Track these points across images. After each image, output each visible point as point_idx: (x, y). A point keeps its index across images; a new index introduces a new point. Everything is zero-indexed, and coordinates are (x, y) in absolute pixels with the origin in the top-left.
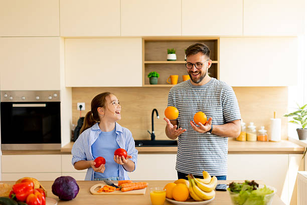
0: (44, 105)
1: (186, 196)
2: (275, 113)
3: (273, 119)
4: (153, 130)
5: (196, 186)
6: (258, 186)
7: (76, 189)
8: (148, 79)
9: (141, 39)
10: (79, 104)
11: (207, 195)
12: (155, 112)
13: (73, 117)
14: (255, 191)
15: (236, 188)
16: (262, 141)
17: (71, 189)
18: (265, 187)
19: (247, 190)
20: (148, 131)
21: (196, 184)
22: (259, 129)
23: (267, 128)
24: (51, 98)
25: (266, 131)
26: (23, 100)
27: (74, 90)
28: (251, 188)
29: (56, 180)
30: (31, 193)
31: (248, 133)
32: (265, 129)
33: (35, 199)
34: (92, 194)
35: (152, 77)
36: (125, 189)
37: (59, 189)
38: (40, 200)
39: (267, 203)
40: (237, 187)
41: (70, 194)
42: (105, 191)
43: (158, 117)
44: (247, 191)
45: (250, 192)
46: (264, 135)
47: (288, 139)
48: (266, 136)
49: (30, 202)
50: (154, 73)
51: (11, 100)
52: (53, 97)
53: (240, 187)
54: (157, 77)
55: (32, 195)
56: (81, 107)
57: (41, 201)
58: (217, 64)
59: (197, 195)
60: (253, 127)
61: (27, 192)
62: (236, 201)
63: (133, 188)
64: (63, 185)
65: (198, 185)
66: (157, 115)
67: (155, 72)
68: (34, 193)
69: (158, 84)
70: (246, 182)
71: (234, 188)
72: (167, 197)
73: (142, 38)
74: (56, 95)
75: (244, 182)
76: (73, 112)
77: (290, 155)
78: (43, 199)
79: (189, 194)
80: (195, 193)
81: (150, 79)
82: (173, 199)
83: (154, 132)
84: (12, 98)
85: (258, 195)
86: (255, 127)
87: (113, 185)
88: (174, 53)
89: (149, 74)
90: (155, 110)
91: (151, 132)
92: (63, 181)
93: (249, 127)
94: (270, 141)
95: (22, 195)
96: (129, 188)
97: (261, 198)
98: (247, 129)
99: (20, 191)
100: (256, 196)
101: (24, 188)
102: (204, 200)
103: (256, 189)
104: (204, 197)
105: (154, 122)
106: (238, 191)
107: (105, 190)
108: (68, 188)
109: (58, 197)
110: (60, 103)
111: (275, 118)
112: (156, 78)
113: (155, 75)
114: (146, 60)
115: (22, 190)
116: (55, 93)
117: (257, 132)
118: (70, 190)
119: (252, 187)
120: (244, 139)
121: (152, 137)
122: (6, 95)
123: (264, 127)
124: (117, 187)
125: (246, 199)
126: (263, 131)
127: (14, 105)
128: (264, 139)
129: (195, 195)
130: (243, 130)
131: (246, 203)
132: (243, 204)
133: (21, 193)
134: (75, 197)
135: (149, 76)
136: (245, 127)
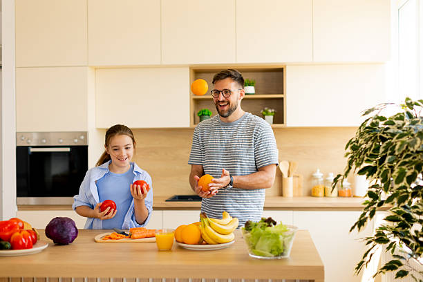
0: (68, 150)
1: (197, 239)
6: (275, 223)
7: (74, 231)
9: (188, 69)
11: (222, 238)
15: (250, 226)
16: (345, 197)
17: (67, 231)
18: (281, 224)
19: (261, 227)
21: (209, 224)
23: (351, 180)
24: (76, 141)
25: (349, 184)
26: (43, 143)
28: (265, 225)
30: (17, 231)
31: (327, 186)
32: (348, 181)
33: (19, 239)
34: (96, 242)
35: (203, 115)
36: (135, 236)
37: (53, 231)
38: (25, 239)
41: (66, 237)
42: (111, 238)
44: (260, 229)
45: (264, 229)
46: (347, 189)
48: (349, 191)
49: (13, 241)
50: (205, 111)
51: (29, 143)
52: (79, 140)
53: (255, 225)
54: (208, 115)
55: (17, 234)
57: (27, 241)
58: (282, 99)
59: (209, 236)
61: (12, 231)
62: (249, 242)
64: (58, 226)
65: (211, 225)
67: (207, 109)
68: (21, 232)
70: (262, 219)
72: (177, 241)
73: (190, 68)
74: (82, 137)
78: (29, 239)
79: (201, 237)
81: (200, 117)
82: (183, 243)
84: (30, 141)
87: (123, 233)
89: (199, 112)
92: (59, 222)
93: (327, 178)
94: (354, 196)
95: (7, 234)
96: (141, 235)
97: (276, 236)
98: (325, 181)
99: (4, 229)
100: (270, 234)
101: (9, 225)
102: (219, 243)
103: (271, 226)
107: (112, 237)
108: (64, 230)
109: (52, 241)
110: (87, 147)
112: (207, 117)
113: (206, 113)
114: (194, 94)
116: (82, 135)
118: (65, 233)
119: (267, 224)
120: (321, 194)
122: (23, 138)
123: (346, 179)
124: (127, 235)
125: (259, 238)
126: (346, 183)
127: (32, 150)
128: (347, 194)
129: (207, 237)
130: (320, 183)
131: (259, 243)
132: (256, 244)
133: (6, 231)
134: (73, 241)
135: (198, 114)
136: (322, 179)
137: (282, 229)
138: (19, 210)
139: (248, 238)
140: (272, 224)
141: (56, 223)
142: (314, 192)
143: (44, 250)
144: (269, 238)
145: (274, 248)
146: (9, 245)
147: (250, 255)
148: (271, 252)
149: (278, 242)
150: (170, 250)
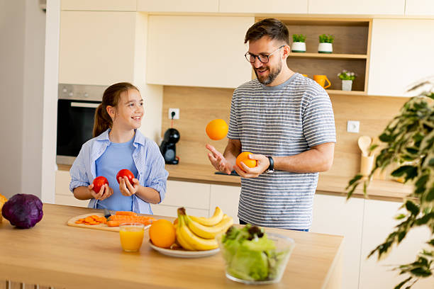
5: (185, 227)
6: (261, 236)
9: (254, 19)
10: (171, 111)
17: (26, 212)
19: (240, 240)
26: (86, 97)
27: (166, 88)
34: (68, 225)
41: (23, 220)
42: (85, 222)
51: (71, 96)
56: (173, 114)
58: (365, 60)
64: (15, 206)
73: (256, 18)
76: (163, 121)
84: (71, 94)
87: (108, 216)
88: (303, 41)
104: (194, 245)
122: (65, 90)
127: (73, 104)
129: (183, 240)
138: (59, 169)
140: (256, 236)
141: (14, 201)
144: (247, 256)
145: (255, 270)
147: (227, 275)
148: (251, 274)
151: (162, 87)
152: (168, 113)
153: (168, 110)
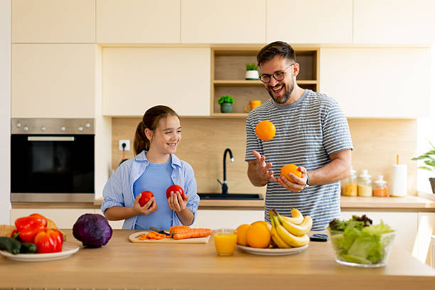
0: (72, 139)
1: (266, 240)
2: (398, 156)
3: (396, 165)
4: (225, 179)
5: (280, 226)
6: (371, 222)
7: (108, 231)
8: (219, 106)
9: (209, 49)
10: (121, 143)
11: (297, 240)
12: (228, 154)
13: (113, 160)
14: (367, 228)
15: (339, 226)
16: (380, 196)
17: (100, 230)
18: (382, 223)
19: (356, 227)
20: (218, 181)
21: (281, 224)
22: (375, 180)
23: (387, 178)
24: (81, 129)
25: (385, 182)
26: (43, 131)
27: (115, 120)
28: (361, 225)
29: (79, 219)
30: (42, 230)
31: (360, 185)
32: (384, 179)
33: (46, 239)
34: (131, 242)
35: (225, 102)
36: (179, 236)
37: (83, 230)
38: (53, 240)
39: (384, 246)
40: (342, 224)
41: (99, 238)
42: (149, 238)
43: (233, 160)
44: (355, 229)
45: (360, 229)
46: (382, 188)
47: (416, 195)
48: (385, 189)
49: (38, 243)
50: (227, 98)
51: (25, 131)
52: (85, 128)
53: (346, 225)
54: (231, 103)
55: (43, 233)
56: (124, 145)
57: (56, 242)
58: (315, 85)
59: (282, 239)
60: (366, 175)
61: (36, 230)
62: (339, 245)
63: (190, 234)
64: (89, 224)
65: (284, 224)
66: (231, 157)
67: (230, 97)
68: (46, 231)
69: (233, 112)
70: (354, 217)
71: (336, 227)
72: (238, 244)
73: (211, 48)
74: (88, 125)
75: (351, 218)
76: (113, 152)
77: (420, 214)
78: (57, 240)
79: (271, 238)
80: (280, 237)
81: (222, 105)
82: (248, 246)
83: (226, 182)
84: (27, 129)
85: (371, 234)
86: (370, 176)
87: (163, 232)
88: (256, 70)
89: (219, 99)
90: (228, 150)
91: (222, 182)
92: (89, 219)
93: (361, 176)
94: (391, 196)
95: (28, 233)
96: (185, 235)
97: (376, 238)
98: (359, 179)
99: (25, 227)
100: (368, 236)
101: (32, 223)
102: (293, 247)
103: (368, 226)
104: (292, 242)
105: (227, 169)
106: (342, 230)
107: (150, 236)
108: (96, 229)
109: (81, 243)
110: (94, 135)
111: (398, 163)
112: (229, 104)
113: (229, 101)
114: (215, 79)
115: (29, 225)
116: (87, 123)
117: (373, 184)
118: (98, 232)
119: (363, 223)
120: (354, 193)
121: (223, 188)
122: (19, 125)
123: (382, 177)
124: (167, 234)
125: (353, 241)
126: (381, 182)
127: (30, 139)
128: (382, 193)
129: (280, 240)
130: (353, 181)
131: (354, 246)
132: (349, 248)
133: (28, 230)
134: (107, 242)
135: (219, 101)
136: (355, 177)
137: (384, 230)
138: (12, 208)
139: (338, 240)
140: (368, 223)
141: (87, 220)
142: (346, 191)
143: (74, 255)
144: (368, 240)
145: (373, 254)
146: (34, 248)
147: (338, 261)
148: (369, 258)
149: (378, 246)
150: (232, 255)
151: (111, 119)
152: (118, 145)
153: (118, 142)
